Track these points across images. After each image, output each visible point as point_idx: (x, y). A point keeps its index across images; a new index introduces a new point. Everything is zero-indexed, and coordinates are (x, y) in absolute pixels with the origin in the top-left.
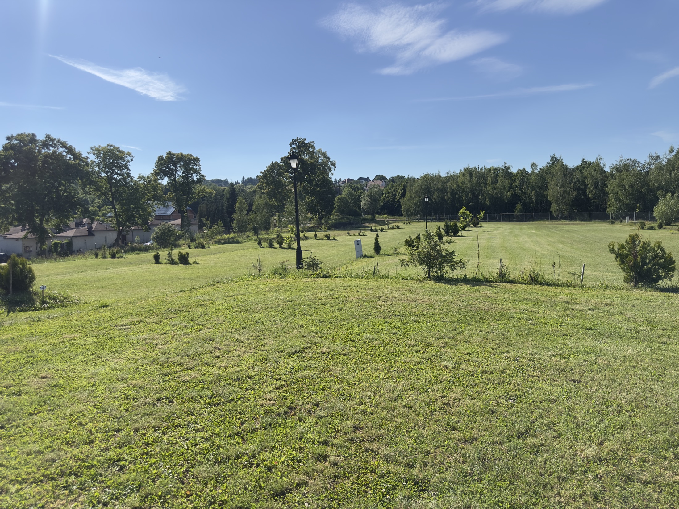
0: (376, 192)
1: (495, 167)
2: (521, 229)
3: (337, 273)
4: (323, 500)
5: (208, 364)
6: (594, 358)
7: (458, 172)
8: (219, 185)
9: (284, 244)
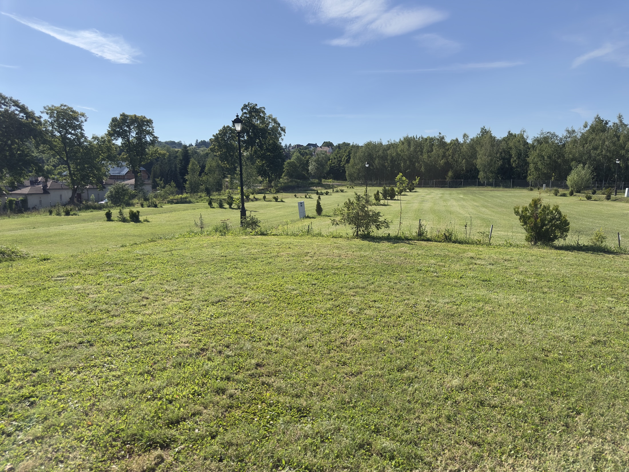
0: (323, 157)
1: (431, 137)
2: (450, 194)
3: (274, 232)
4: (212, 427)
5: (133, 312)
6: (481, 305)
7: (398, 141)
8: (173, 147)
9: (233, 205)
